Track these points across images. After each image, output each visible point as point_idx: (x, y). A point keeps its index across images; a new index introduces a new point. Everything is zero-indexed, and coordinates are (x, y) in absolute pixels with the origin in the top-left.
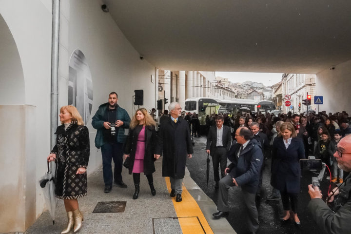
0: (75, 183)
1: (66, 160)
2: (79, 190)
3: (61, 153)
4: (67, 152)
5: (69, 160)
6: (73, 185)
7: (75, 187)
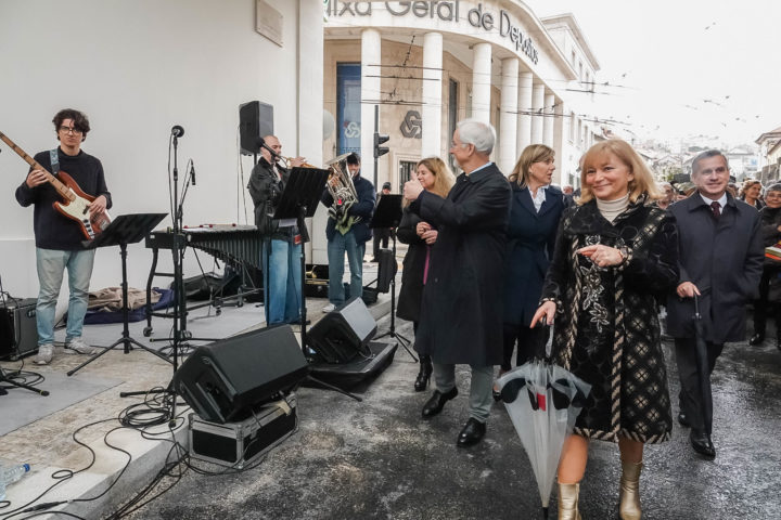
0: (647, 396)
1: (612, 321)
2: (659, 420)
3: (595, 294)
4: (617, 296)
5: (624, 320)
6: (641, 402)
7: (647, 408)
